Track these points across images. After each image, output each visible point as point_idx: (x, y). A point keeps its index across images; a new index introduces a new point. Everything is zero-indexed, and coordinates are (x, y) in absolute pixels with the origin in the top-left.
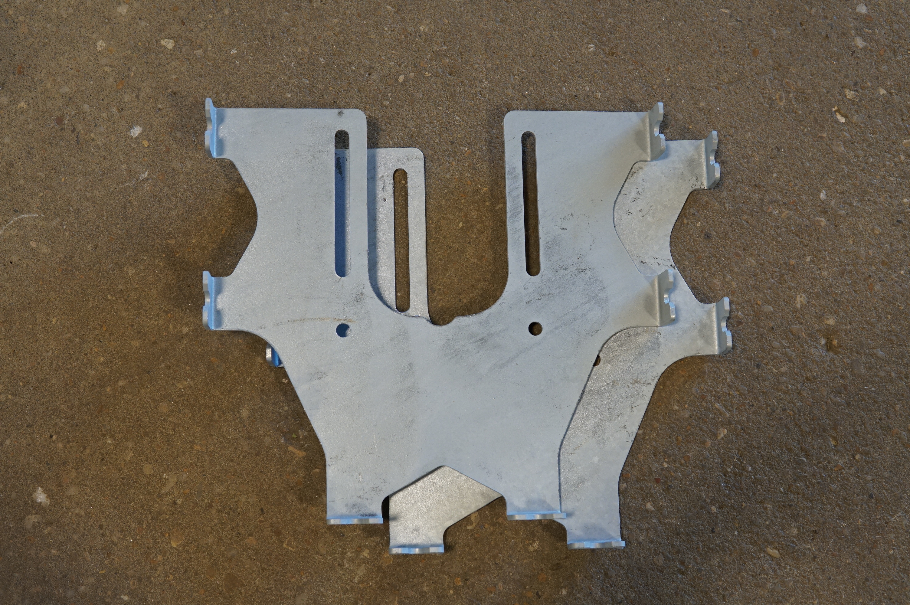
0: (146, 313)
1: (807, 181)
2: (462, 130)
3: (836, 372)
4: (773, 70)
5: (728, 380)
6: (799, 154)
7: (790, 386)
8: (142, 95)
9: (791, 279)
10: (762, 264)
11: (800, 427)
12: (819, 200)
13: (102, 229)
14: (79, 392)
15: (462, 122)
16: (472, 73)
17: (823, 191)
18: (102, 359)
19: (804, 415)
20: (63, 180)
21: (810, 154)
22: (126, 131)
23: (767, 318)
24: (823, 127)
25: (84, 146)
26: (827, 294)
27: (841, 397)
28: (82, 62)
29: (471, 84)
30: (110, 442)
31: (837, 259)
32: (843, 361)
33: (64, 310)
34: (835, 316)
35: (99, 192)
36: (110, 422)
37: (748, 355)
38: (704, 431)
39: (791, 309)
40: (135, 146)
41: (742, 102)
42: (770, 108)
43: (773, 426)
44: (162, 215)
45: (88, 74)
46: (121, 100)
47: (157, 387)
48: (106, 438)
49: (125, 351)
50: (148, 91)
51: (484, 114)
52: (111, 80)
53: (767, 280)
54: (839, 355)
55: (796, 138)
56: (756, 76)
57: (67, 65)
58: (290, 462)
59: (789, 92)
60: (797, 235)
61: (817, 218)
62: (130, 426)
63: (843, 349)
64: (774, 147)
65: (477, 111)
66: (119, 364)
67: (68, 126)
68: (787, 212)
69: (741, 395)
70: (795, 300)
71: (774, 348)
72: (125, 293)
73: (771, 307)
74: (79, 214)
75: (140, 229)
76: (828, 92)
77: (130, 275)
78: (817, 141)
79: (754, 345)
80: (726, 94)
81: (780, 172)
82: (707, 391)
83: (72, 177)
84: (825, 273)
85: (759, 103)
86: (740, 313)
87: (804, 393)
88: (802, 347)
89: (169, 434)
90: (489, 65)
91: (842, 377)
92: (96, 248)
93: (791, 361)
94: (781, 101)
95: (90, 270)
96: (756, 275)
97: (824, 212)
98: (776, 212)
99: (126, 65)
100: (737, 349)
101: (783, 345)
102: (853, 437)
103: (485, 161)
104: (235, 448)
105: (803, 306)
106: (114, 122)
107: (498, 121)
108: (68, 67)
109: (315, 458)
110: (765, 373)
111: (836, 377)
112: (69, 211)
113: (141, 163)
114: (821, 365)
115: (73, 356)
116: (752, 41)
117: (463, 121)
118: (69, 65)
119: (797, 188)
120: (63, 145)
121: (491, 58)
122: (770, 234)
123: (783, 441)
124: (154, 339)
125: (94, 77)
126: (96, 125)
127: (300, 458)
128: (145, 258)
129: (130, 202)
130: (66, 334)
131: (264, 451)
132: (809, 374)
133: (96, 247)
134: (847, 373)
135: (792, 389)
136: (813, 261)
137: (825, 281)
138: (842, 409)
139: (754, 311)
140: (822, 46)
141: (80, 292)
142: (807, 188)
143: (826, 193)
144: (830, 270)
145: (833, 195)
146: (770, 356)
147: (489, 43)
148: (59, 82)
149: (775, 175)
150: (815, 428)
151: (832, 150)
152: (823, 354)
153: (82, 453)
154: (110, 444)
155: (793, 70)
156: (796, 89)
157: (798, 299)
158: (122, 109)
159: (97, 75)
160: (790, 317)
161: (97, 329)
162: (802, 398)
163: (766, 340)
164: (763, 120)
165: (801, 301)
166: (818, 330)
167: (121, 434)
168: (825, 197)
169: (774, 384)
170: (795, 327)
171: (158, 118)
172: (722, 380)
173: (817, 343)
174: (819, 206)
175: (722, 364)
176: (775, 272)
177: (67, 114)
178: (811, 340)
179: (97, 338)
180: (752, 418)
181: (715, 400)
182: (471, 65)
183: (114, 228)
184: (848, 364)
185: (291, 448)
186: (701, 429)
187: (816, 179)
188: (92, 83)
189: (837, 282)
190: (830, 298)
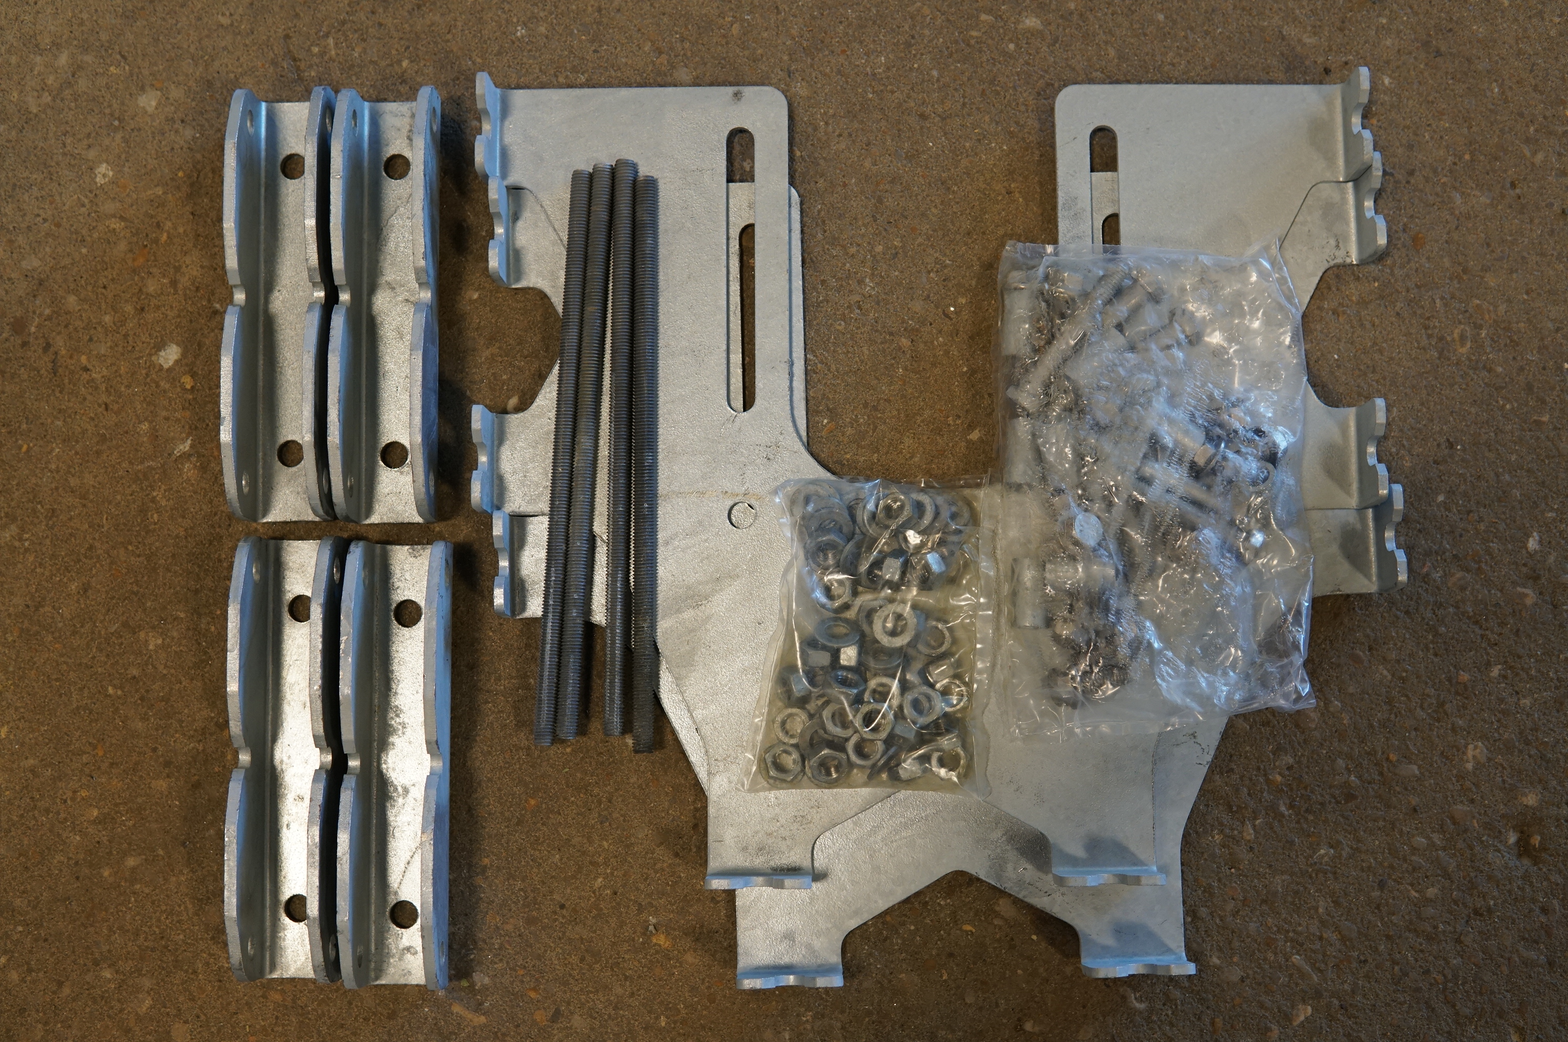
0: (181, 726)
1: (1504, 513)
2: (819, 380)
3: (1534, 900)
4: (1451, 279)
5: (1321, 910)
6: (1492, 456)
7: (1441, 926)
8: (184, 281)
9: (1459, 711)
10: (1404, 680)
11: (1454, 1006)
12: (1524, 552)
13: (100, 552)
14: (50, 876)
15: (819, 366)
16: (844, 264)
17: (1535, 534)
18: (95, 813)
19: (1463, 984)
20: (25, 448)
21: (1514, 457)
22: (150, 355)
23: (1406, 789)
24: (1543, 402)
25: (66, 381)
26: (1527, 743)
27: (1539, 949)
28: (66, 207)
29: (842, 286)
30: (109, 976)
31: (1551, 674)
32: (1547, 879)
33: (22, 710)
34: (1539, 788)
35: (95, 477)
36: (110, 936)
37: (1363, 861)
38: (1266, 1009)
39: (1455, 772)
40: (167, 386)
41: (1384, 345)
42: (1439, 358)
43: (1401, 1004)
44: (218, 530)
45: (77, 232)
46: (140, 290)
47: (200, 873)
48: (101, 969)
49: (139, 800)
50: (195, 273)
51: (865, 349)
52: (123, 246)
53: (1410, 711)
54: (1541, 866)
55: (1487, 422)
56: (1416, 291)
57: (36, 211)
58: (455, 1034)
59: (1480, 327)
60: (1476, 623)
61: (1519, 589)
62: (147, 947)
63: (1550, 856)
64: (1442, 440)
65: (850, 343)
66: (127, 823)
67: (36, 338)
68: (1459, 575)
69: (1343, 939)
70: (1464, 753)
71: (1414, 850)
72: (141, 683)
73: (1415, 767)
74: (55, 519)
75: (173, 556)
76: (1558, 330)
77: (151, 647)
78: (1530, 430)
79: (1377, 842)
80: (1352, 327)
81: (1451, 493)
82: (1279, 931)
83: (41, 443)
84: (1526, 702)
85: (1418, 348)
86: (1353, 778)
87: (1468, 940)
88: (1471, 848)
89: (223, 967)
90: (879, 249)
91: (1544, 910)
92: (86, 591)
93: (1447, 876)
94: (1463, 345)
95: (74, 633)
96: (1390, 702)
97: (1535, 578)
98: (1437, 575)
99: (152, 217)
100: (1343, 849)
101: (1433, 844)
102: (1554, 1029)
103: (863, 447)
104: (350, 1003)
105: (1478, 765)
106: (126, 336)
107: (892, 365)
108: (38, 215)
109: (504, 1030)
110: (1394, 899)
111: (1531, 911)
112: (34, 511)
113: (178, 420)
114: (1504, 885)
115: (39, 804)
116: (1412, 216)
117: (822, 362)
118: (41, 212)
119: (1482, 527)
120: (26, 377)
121: (884, 233)
122: (1423, 619)
123: (1419, 1034)
124: (197, 777)
125: (89, 239)
126: (91, 340)
127: (474, 1028)
128: (182, 615)
129: (153, 500)
130: (26, 758)
131: (405, 1010)
132: (1480, 903)
133: (86, 588)
134: (1555, 902)
135: (1444, 931)
136: (1505, 677)
137: (1524, 717)
138: (1539, 973)
139: (1381, 774)
140: (1552, 233)
141: (54, 677)
142: (1502, 526)
143: (1541, 537)
144: (1536, 696)
145: (1553, 543)
146: (1405, 865)
147: (880, 201)
148: (20, 247)
149: (1441, 498)
150: (1483, 1008)
151: (1558, 449)
152: (1511, 864)
153: (54, 993)
154: (109, 981)
155: (1491, 280)
156: (1494, 321)
157: (1470, 753)
158: (142, 309)
159: (96, 235)
160: (1451, 787)
161: (85, 753)
162: (1463, 951)
163: (1401, 833)
164: (1425, 382)
165: (1474, 757)
166: (1503, 816)
167: (130, 962)
168: (1537, 547)
169: (1411, 922)
170: (1460, 809)
171: (213, 331)
172: (1309, 909)
173: (1501, 842)
174: (1525, 565)
175: (1311, 877)
176: (1428, 696)
177: (34, 312)
178: (1489, 835)
179: (87, 771)
180: (1363, 987)
181: (1293, 948)
182: (844, 247)
183: (122, 551)
184: (1557, 884)
185: (457, 1009)
186: (1262, 1006)
187: (1521, 509)
188: (84, 251)
189: (1548, 721)
190: (1532, 753)
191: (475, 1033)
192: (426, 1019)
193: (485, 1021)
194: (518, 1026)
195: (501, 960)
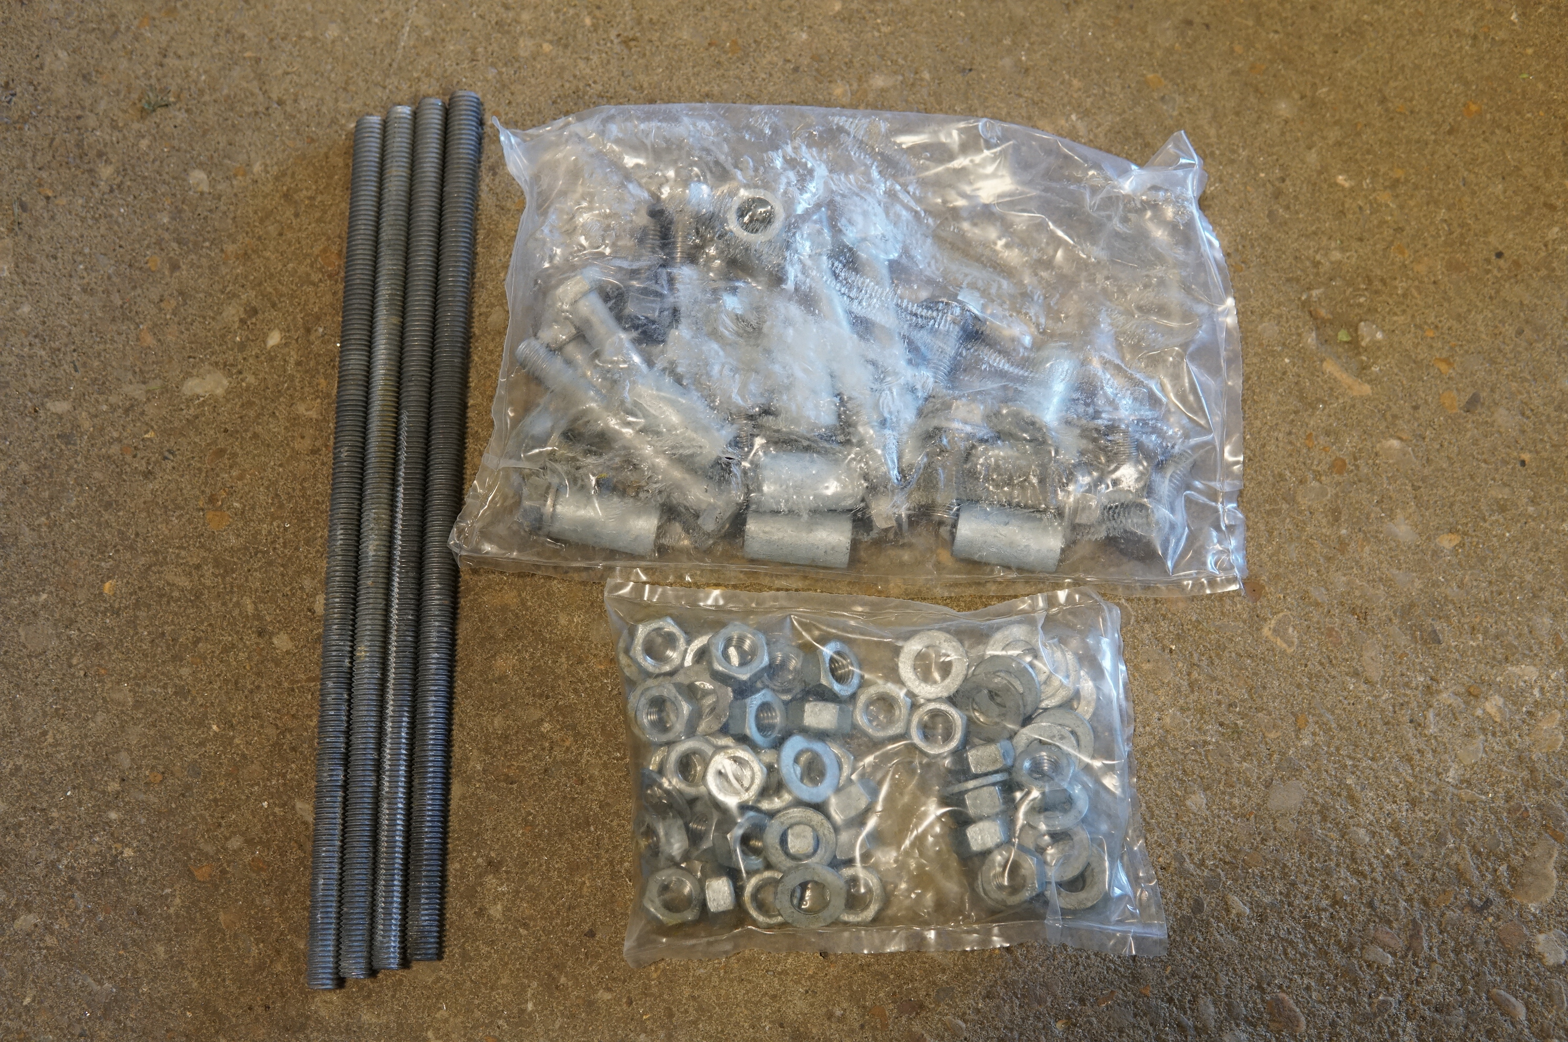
191: (1353, 406)
192: (1284, 373)
193: (1370, 392)
194: (1416, 408)
195: (1404, 311)
